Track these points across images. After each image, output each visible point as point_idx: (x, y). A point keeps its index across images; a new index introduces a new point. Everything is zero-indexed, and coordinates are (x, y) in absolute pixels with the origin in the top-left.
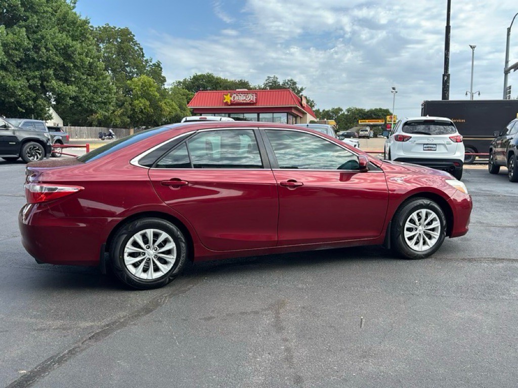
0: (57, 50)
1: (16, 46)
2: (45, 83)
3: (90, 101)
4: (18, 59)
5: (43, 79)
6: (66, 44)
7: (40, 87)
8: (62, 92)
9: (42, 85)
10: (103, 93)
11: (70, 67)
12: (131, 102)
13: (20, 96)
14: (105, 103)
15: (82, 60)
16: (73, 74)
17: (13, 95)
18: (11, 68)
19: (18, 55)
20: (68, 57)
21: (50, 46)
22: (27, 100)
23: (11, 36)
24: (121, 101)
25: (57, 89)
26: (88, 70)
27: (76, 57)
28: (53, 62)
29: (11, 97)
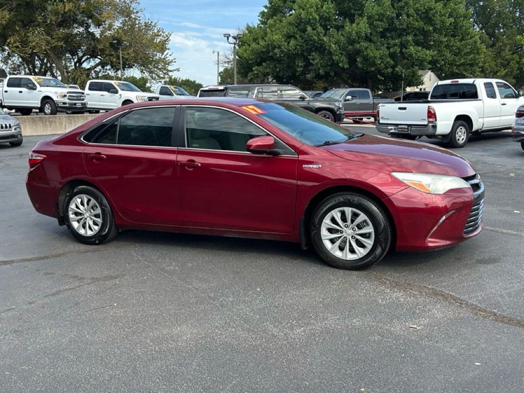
0: (418, 14)
1: (379, 16)
2: (404, 50)
3: (451, 64)
4: (381, 30)
5: (403, 45)
6: (428, 7)
7: (399, 55)
8: (419, 57)
9: (401, 52)
10: (468, 54)
11: (429, 31)
12: (518, 60)
13: (380, 64)
14: (472, 65)
15: (443, 22)
16: (432, 38)
17: (374, 64)
18: (375, 39)
19: (381, 26)
20: (429, 20)
21: (411, 11)
22: (386, 68)
23: (376, 8)
24: (506, 60)
25: (414, 55)
26: (453, 31)
27: (437, 20)
28: (413, 28)
29: (373, 66)
